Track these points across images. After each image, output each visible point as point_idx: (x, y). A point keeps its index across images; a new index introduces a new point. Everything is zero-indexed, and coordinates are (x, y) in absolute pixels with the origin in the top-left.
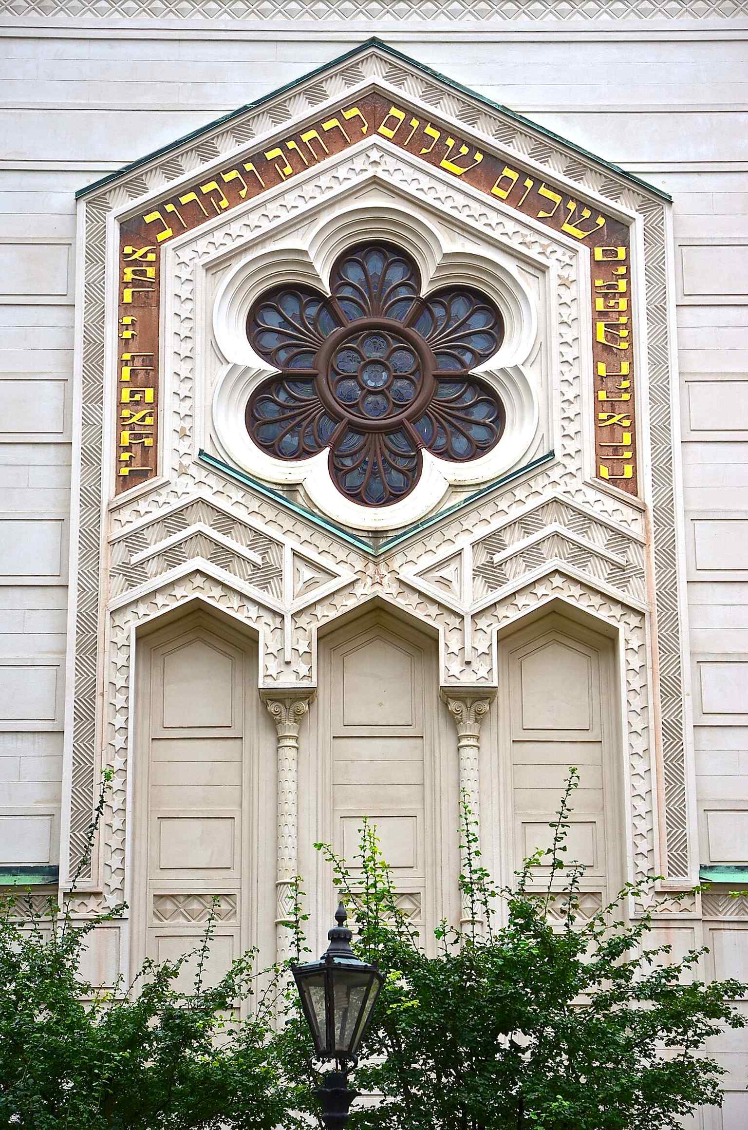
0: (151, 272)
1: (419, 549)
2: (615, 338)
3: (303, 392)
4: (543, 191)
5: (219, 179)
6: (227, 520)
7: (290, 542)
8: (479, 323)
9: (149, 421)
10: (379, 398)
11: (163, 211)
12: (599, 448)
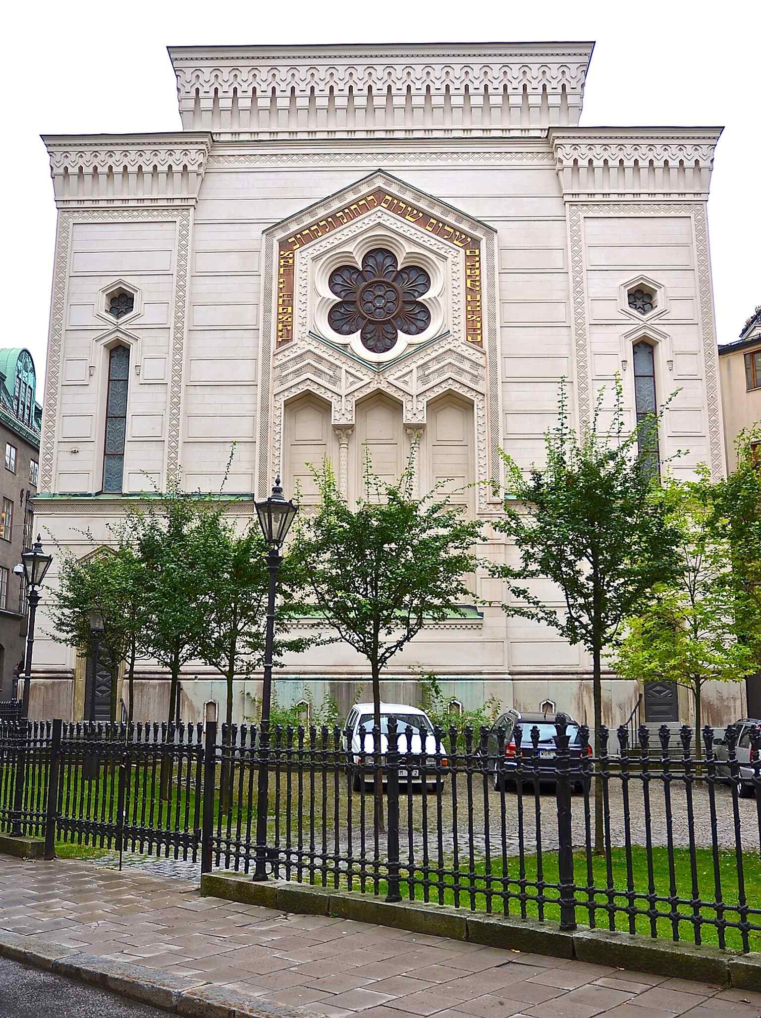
0: (291, 261)
1: (395, 369)
2: (474, 286)
3: (351, 309)
4: (446, 228)
5: (318, 225)
6: (320, 359)
7: (345, 367)
8: (421, 280)
9: (290, 320)
10: (381, 310)
11: (296, 238)
12: (468, 329)
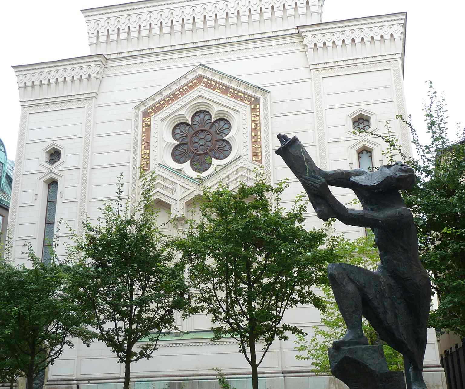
0: (149, 123)
2: (256, 126)
3: (184, 147)
4: (239, 94)
5: (164, 100)
6: (165, 179)
7: (179, 183)
8: (226, 126)
9: (148, 157)
10: (203, 147)
11: (152, 109)
12: (253, 153)
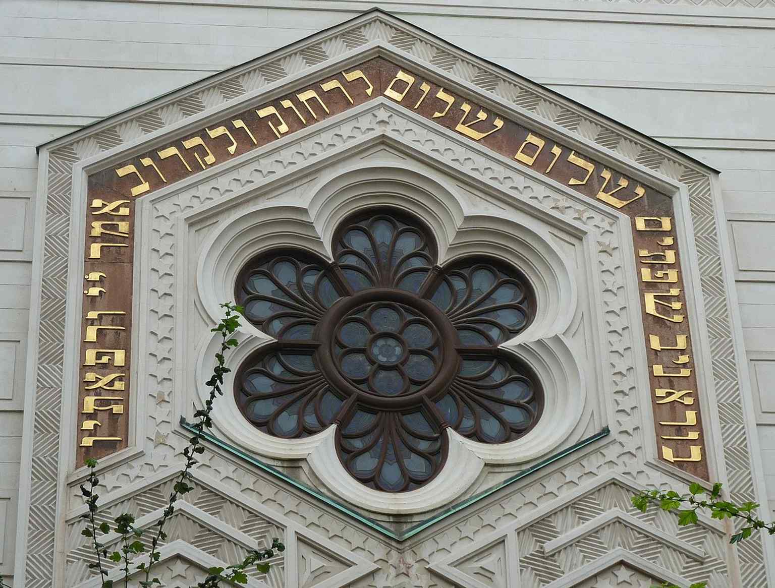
0: (123, 227)
1: (452, 535)
2: (667, 310)
3: (303, 364)
4: (572, 158)
5: (203, 134)
7: (294, 524)
8: (506, 296)
9: (119, 385)
10: (393, 375)
11: (138, 164)
12: (660, 428)
